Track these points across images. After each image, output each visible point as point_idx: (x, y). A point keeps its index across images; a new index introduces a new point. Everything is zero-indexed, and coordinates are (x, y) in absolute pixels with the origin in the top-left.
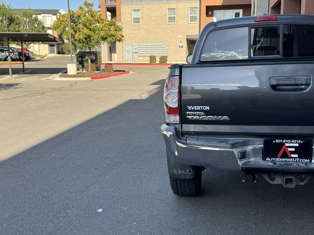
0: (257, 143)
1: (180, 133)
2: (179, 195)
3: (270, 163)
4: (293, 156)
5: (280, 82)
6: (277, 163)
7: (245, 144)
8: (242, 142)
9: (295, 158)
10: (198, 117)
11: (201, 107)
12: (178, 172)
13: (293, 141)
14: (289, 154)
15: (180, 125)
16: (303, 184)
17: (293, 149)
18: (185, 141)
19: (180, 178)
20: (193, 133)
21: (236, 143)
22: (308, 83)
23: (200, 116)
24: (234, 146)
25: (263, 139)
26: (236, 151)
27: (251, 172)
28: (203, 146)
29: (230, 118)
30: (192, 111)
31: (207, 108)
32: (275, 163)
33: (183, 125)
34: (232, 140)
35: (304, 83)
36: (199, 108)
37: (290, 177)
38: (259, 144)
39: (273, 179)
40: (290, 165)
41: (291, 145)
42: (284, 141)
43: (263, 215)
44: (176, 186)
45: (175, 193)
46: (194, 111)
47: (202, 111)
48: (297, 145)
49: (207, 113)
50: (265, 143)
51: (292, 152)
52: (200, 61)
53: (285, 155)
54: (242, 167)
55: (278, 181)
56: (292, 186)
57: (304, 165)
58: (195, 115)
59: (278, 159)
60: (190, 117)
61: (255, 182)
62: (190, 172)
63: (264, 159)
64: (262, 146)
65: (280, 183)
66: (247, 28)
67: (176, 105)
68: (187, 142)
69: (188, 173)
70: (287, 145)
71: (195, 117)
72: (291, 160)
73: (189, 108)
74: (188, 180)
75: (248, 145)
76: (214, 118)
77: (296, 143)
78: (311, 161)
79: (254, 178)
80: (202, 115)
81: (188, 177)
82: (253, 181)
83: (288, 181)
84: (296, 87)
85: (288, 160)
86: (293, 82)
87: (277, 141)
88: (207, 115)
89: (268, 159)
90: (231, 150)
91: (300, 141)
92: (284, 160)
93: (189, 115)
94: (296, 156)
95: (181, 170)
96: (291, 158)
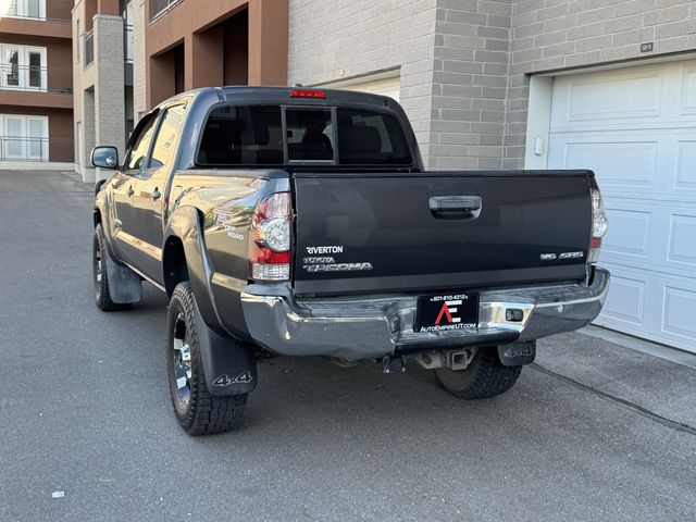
0: (408, 304)
3: (429, 335)
4: (455, 320)
6: (440, 333)
7: (396, 307)
8: (392, 305)
9: (457, 323)
10: (324, 266)
11: (330, 248)
13: (455, 297)
15: (290, 284)
17: (455, 310)
18: (307, 311)
19: (229, 393)
21: (387, 307)
22: (476, 206)
23: (327, 264)
24: (385, 311)
25: (416, 298)
29: (373, 266)
30: (314, 255)
31: (339, 249)
32: (438, 334)
33: (296, 282)
35: (473, 206)
36: (325, 249)
37: (461, 353)
38: (412, 306)
39: (429, 362)
41: (453, 302)
42: (445, 298)
46: (318, 255)
47: (331, 255)
48: (460, 302)
49: (338, 258)
50: (420, 303)
51: (454, 315)
53: (445, 321)
55: (436, 362)
56: (464, 365)
58: (319, 263)
59: (435, 328)
60: (310, 267)
62: (247, 379)
63: (418, 330)
64: (415, 308)
65: (440, 366)
67: (283, 246)
68: (313, 312)
69: (244, 382)
70: (448, 303)
71: (319, 266)
72: (452, 327)
73: (310, 250)
76: (350, 266)
77: (460, 299)
78: (477, 325)
79: (403, 364)
80: (331, 263)
81: (244, 391)
82: (401, 369)
83: (458, 359)
85: (448, 327)
86: (460, 204)
87: (436, 299)
88: (337, 263)
89: (423, 329)
90: (380, 318)
91: (464, 297)
92: (443, 327)
93: (310, 264)
94: (458, 320)
95: (230, 377)
96: (453, 323)
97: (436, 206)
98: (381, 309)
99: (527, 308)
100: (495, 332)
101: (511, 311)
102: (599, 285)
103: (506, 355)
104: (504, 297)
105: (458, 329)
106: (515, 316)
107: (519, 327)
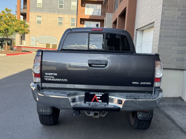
0: (81, 94)
1: (41, 88)
2: (44, 124)
3: (87, 105)
4: (99, 101)
5: (93, 63)
6: (91, 105)
7: (75, 94)
8: (74, 93)
9: (100, 102)
10: (51, 79)
11: (53, 74)
12: (42, 111)
13: (99, 93)
14: (97, 100)
15: (41, 83)
16: (104, 116)
17: (99, 98)
18: (42, 93)
19: (43, 114)
20: (48, 88)
21: (70, 94)
22: (106, 64)
23: (52, 79)
24: (69, 95)
25: (84, 92)
26: (70, 98)
27: (78, 109)
28: (52, 95)
29: (68, 80)
30: (47, 75)
31: (56, 74)
32: (90, 105)
33: (42, 83)
34: (68, 92)
35: (104, 63)
36: (51, 74)
37: (97, 112)
38: (83, 95)
39: (89, 113)
40: (97, 106)
41: (98, 95)
42: (95, 93)
43: (89, 134)
44: (42, 119)
45: (41, 124)
46: (49, 76)
47: (53, 76)
48: (101, 95)
50: (86, 94)
51: (99, 99)
52: (62, 49)
53: (95, 101)
54: (73, 107)
55: (92, 114)
56: (98, 117)
57: (104, 106)
58: (49, 78)
59: (92, 103)
60: (46, 79)
61: (80, 115)
62: (49, 111)
63: (85, 103)
64: (84, 95)
65: (92, 115)
66: (88, 33)
67: (39, 72)
68: (44, 93)
69: (48, 111)
70: (96, 95)
71: (49, 79)
72: (98, 103)
73: (46, 74)
74: (49, 115)
75: (77, 95)
76: (60, 80)
77: (101, 94)
78: (108, 104)
79: (80, 113)
80: (53, 78)
81: (48, 114)
82: (79, 114)
83: (96, 114)
84: (101, 65)
85: (97, 103)
86: (99, 63)
87: (91, 93)
88: (56, 78)
89: (87, 102)
90: (67, 97)
91: (102, 93)
92: (95, 103)
93: (46, 78)
94: (101, 101)
95: (44, 110)
96: (98, 102)
97: (90, 63)
98: (67, 94)
99: (124, 100)
100: (112, 107)
101: (119, 100)
103: (140, 116)
104: (117, 95)
105: (100, 104)
106: (120, 102)
107: (121, 106)
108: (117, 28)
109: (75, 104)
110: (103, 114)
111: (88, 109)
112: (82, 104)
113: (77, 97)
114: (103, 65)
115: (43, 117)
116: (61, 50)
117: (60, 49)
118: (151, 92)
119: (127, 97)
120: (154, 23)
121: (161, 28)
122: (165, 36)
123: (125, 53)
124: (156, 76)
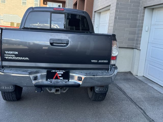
0: (43, 72)
1: (1, 66)
2: (7, 100)
3: (49, 82)
5: (55, 42)
6: (53, 82)
7: (37, 72)
9: (61, 79)
10: (11, 58)
11: (13, 52)
12: (4, 88)
13: (60, 71)
14: (58, 77)
15: (1, 62)
16: (65, 92)
17: (61, 75)
18: (3, 71)
19: (5, 91)
20: (8, 66)
21: (32, 72)
22: (67, 43)
23: (12, 57)
25: (46, 70)
26: (32, 76)
27: (40, 87)
28: (13, 73)
29: (29, 59)
30: (8, 54)
31: (17, 53)
32: (51, 82)
33: (3, 62)
34: (30, 70)
35: (66, 43)
36: (12, 52)
37: (58, 89)
38: (44, 73)
39: (51, 90)
40: (59, 83)
41: (60, 73)
42: (57, 71)
43: (51, 108)
44: (5, 96)
45: (4, 100)
46: (9, 54)
47: (14, 54)
48: (62, 73)
49: (16, 56)
50: (48, 72)
51: (60, 77)
52: (24, 27)
53: (57, 78)
54: (34, 85)
55: (53, 91)
56: (59, 93)
57: (65, 83)
58: (9, 56)
59: (53, 80)
60: (7, 58)
61: (42, 92)
62: (12, 88)
63: (47, 80)
64: (46, 73)
66: (50, 13)
68: (4, 71)
69: (11, 89)
70: (58, 73)
71: (10, 58)
72: (59, 80)
73: (6, 52)
74: (11, 92)
75: (39, 73)
76: (21, 58)
77: (62, 72)
78: (69, 81)
79: (42, 90)
80: (14, 57)
81: (10, 91)
83: (57, 91)
84: (62, 45)
85: (58, 80)
86: (61, 42)
87: (53, 71)
88: (16, 57)
89: (48, 80)
90: (29, 76)
91: (64, 71)
92: (56, 80)
93: (6, 56)
94: (62, 78)
95: (6, 87)
96: (60, 79)
97: (52, 42)
98: (29, 73)
99: (83, 77)
100: (73, 83)
101: (79, 77)
102: (112, 72)
103: (97, 90)
104: (78, 73)
105: (61, 82)
106: (80, 79)
107: (80, 83)
108: (77, 9)
109: (36, 81)
110: (64, 90)
111: (50, 87)
112: (44, 82)
113: (38, 75)
114: (65, 45)
115: (6, 94)
116: (23, 29)
117: (22, 27)
118: (107, 69)
119: (86, 74)
120: (110, 5)
121: (116, 11)
122: (119, 19)
123: (84, 33)
124: (113, 55)
